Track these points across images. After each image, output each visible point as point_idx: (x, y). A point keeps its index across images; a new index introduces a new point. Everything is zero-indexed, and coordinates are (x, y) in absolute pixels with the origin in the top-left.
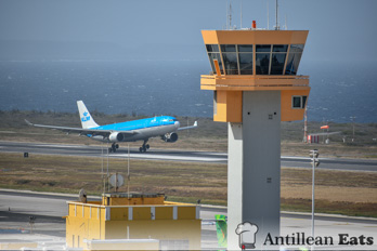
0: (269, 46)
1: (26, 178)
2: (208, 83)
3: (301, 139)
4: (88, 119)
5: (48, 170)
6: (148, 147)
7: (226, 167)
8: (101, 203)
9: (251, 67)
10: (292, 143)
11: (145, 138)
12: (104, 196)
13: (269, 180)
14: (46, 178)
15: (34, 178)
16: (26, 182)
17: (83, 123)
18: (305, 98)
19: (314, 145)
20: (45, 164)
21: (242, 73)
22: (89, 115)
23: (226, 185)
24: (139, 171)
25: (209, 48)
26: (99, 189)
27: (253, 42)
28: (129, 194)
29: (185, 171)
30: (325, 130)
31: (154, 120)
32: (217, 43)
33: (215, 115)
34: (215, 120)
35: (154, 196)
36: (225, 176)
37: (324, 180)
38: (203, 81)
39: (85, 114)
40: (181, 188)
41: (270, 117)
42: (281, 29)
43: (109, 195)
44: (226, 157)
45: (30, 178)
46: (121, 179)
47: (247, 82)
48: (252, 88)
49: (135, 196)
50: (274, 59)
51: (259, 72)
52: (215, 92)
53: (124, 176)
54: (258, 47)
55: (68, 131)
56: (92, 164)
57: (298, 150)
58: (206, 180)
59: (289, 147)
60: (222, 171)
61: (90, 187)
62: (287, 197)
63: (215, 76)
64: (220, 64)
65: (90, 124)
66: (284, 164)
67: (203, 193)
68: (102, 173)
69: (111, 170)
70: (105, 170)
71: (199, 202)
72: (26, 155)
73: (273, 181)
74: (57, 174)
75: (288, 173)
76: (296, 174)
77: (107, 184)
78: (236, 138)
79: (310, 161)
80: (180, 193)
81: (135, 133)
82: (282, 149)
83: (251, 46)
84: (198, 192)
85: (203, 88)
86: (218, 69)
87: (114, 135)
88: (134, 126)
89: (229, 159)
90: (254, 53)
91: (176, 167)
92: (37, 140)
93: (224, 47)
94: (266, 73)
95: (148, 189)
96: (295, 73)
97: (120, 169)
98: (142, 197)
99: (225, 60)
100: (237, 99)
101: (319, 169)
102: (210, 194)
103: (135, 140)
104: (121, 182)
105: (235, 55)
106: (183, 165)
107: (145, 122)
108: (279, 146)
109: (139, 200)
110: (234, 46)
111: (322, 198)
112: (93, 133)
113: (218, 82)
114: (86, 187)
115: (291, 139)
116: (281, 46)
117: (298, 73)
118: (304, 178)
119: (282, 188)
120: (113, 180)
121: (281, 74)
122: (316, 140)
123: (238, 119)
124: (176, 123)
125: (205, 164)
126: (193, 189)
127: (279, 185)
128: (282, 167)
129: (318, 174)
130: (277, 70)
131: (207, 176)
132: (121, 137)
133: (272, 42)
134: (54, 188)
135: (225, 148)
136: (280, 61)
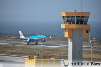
0: (80, 17)
1: (14, 52)
2: (63, 26)
3: (88, 42)
4: (22, 35)
5: (20, 50)
6: (38, 43)
7: (68, 49)
8: (34, 59)
9: (75, 22)
10: (86, 43)
11: (37, 41)
12: (35, 57)
13: (80, 53)
14: (19, 52)
15: (16, 52)
16: (14, 53)
17: (21, 37)
18: (89, 31)
19: (92, 43)
20: (19, 48)
21: (72, 24)
22: (22, 34)
23: (68, 54)
24: (44, 50)
25: (63, 17)
26: (33, 55)
27: (75, 15)
28: (42, 56)
29: (57, 50)
30: (95, 39)
31: (39, 36)
32: (65, 16)
33: (65, 35)
34: (65, 36)
35: (48, 57)
36: (68, 52)
37: (94, 53)
38: (62, 26)
39: (21, 34)
40: (56, 55)
41: (80, 36)
42: (83, 12)
43: (36, 57)
44: (68, 46)
45: (15, 52)
46: (39, 52)
47: (74, 26)
48: (75, 28)
49: (43, 57)
50: (81, 20)
51: (77, 24)
52: (65, 29)
53: (40, 51)
54: (77, 17)
55: (16, 38)
56: (31, 48)
57: (88, 44)
58: (63, 52)
59: (85, 44)
60: (67, 50)
61: (31, 54)
62: (84, 57)
63: (65, 25)
64: (66, 21)
65: (22, 37)
66: (84, 49)
67: (62, 56)
68: (34, 51)
69: (37, 50)
70: (35, 50)
71: (61, 59)
72: (14, 46)
73: (81, 53)
74: (22, 51)
75: (85, 51)
76: (87, 51)
77: (36, 54)
78: (71, 41)
79: (91, 48)
80: (56, 56)
81: (34, 39)
82: (83, 44)
83: (75, 17)
84: (60, 56)
85: (62, 28)
86: (66, 23)
87: (28, 40)
88: (34, 38)
89: (69, 47)
90: (75, 18)
91: (54, 49)
92: (17, 42)
93: (67, 17)
94: (79, 24)
95: (47, 55)
96: (86, 24)
97: (39, 49)
98: (45, 57)
99: (68, 20)
100: (71, 31)
101: (93, 50)
102: (63, 56)
103: (34, 41)
104: (40, 53)
105: (70, 19)
106: (56, 48)
107: (37, 36)
108: (82, 43)
109: (44, 58)
110: (70, 17)
111: (94, 57)
112: (23, 39)
113: (66, 26)
114: (30, 54)
115: (85, 42)
116: (83, 17)
117: (87, 24)
118: (89, 52)
119: (83, 55)
120: (37, 53)
121: (83, 24)
122: (92, 42)
123: (71, 36)
124: (45, 37)
125: (62, 48)
126: (59, 55)
127: (82, 54)
128: (83, 49)
129: (93, 51)
130: (82, 23)
131: (63, 51)
132: (30, 40)
133: (80, 15)
134: (21, 55)
135: (68, 44)
136: (83, 21)
